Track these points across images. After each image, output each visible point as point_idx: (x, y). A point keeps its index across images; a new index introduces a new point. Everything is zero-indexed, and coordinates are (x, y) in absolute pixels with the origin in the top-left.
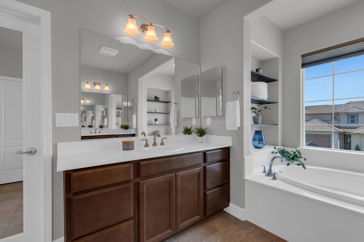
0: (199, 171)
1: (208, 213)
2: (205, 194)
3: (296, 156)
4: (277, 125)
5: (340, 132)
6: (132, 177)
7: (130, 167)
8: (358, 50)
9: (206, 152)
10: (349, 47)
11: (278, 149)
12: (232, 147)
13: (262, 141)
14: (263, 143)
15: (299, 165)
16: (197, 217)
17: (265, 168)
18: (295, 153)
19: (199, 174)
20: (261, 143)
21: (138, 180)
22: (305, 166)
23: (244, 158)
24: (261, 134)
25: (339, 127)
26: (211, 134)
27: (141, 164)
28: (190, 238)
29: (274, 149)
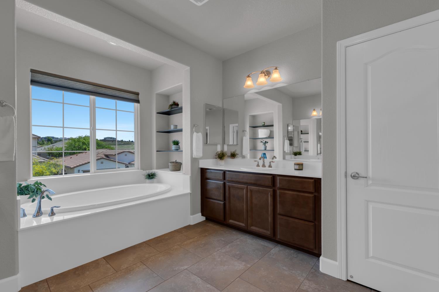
3: (38, 188)
8: (86, 90)
10: (78, 84)
22: (50, 197)
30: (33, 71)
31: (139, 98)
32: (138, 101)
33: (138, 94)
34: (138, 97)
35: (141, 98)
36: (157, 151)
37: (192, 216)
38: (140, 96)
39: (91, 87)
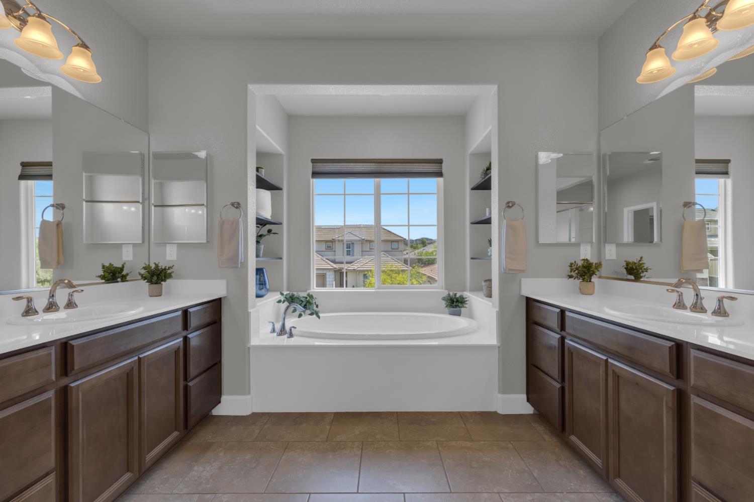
0: (177, 346)
1: (192, 421)
2: (186, 388)
3: (308, 302)
4: (281, 258)
5: (336, 268)
6: (54, 378)
7: (50, 354)
9: (189, 310)
11: (286, 295)
12: (225, 297)
13: (265, 284)
14: (266, 288)
15: (312, 314)
16: (176, 434)
17: (274, 325)
18: (306, 298)
19: (177, 351)
20: (263, 289)
21: (64, 381)
22: (319, 314)
23: (248, 312)
24: (263, 273)
25: (334, 262)
26: (180, 277)
27: (73, 346)
28: (166, 477)
29: (280, 296)
30: (314, 161)
31: (442, 168)
32: (439, 174)
33: (440, 162)
34: (441, 166)
35: (445, 168)
36: (472, 258)
37: (500, 396)
38: (444, 165)
39: (373, 166)
